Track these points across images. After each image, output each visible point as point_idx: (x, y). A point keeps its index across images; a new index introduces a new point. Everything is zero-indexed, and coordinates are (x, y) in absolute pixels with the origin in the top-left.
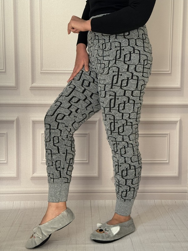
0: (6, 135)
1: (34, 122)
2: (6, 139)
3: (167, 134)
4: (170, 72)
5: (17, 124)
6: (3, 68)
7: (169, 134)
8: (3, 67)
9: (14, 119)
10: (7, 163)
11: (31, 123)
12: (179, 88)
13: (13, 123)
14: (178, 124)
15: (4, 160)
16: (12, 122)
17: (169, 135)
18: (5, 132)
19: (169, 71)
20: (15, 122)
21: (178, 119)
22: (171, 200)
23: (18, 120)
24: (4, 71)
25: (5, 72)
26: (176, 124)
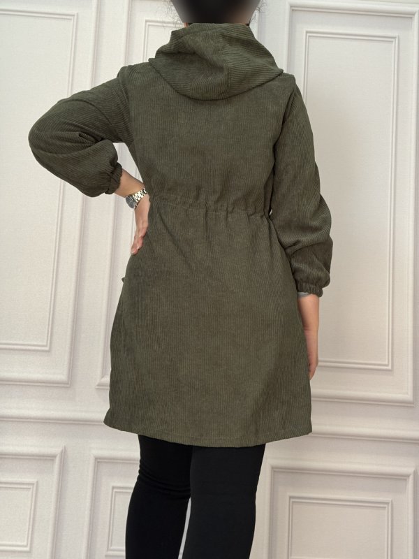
1: (99, 461)
2: (34, 495)
3: (388, 503)
4: (390, 367)
5: (61, 462)
7: (392, 504)
9: (56, 450)
11: (92, 461)
12: (410, 403)
13: (53, 460)
14: (411, 480)
16: (51, 458)
17: (390, 505)
18: (34, 481)
19: (388, 365)
20: (57, 460)
21: (410, 470)
25: (49, 352)
26: (406, 480)
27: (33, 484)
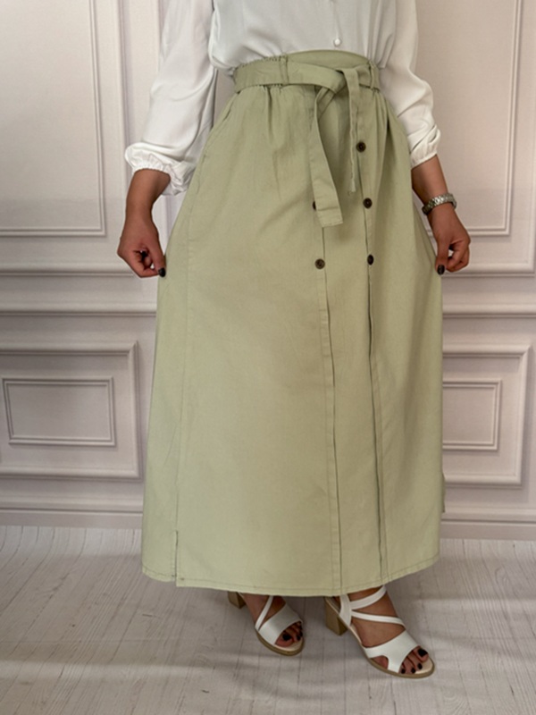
0: (111, 382)
2: (111, 393)
3: (496, 383)
4: (507, 232)
5: (134, 357)
6: (99, 228)
7: (502, 384)
8: (99, 224)
9: (129, 345)
10: (115, 447)
12: (530, 272)
13: (126, 356)
14: (524, 359)
15: (109, 438)
16: (124, 353)
17: (499, 385)
18: (109, 377)
19: (505, 230)
20: (131, 355)
21: (524, 347)
22: (503, 541)
23: (137, 348)
24: (102, 233)
25: (105, 237)
26: (518, 358)
27: (108, 381)
